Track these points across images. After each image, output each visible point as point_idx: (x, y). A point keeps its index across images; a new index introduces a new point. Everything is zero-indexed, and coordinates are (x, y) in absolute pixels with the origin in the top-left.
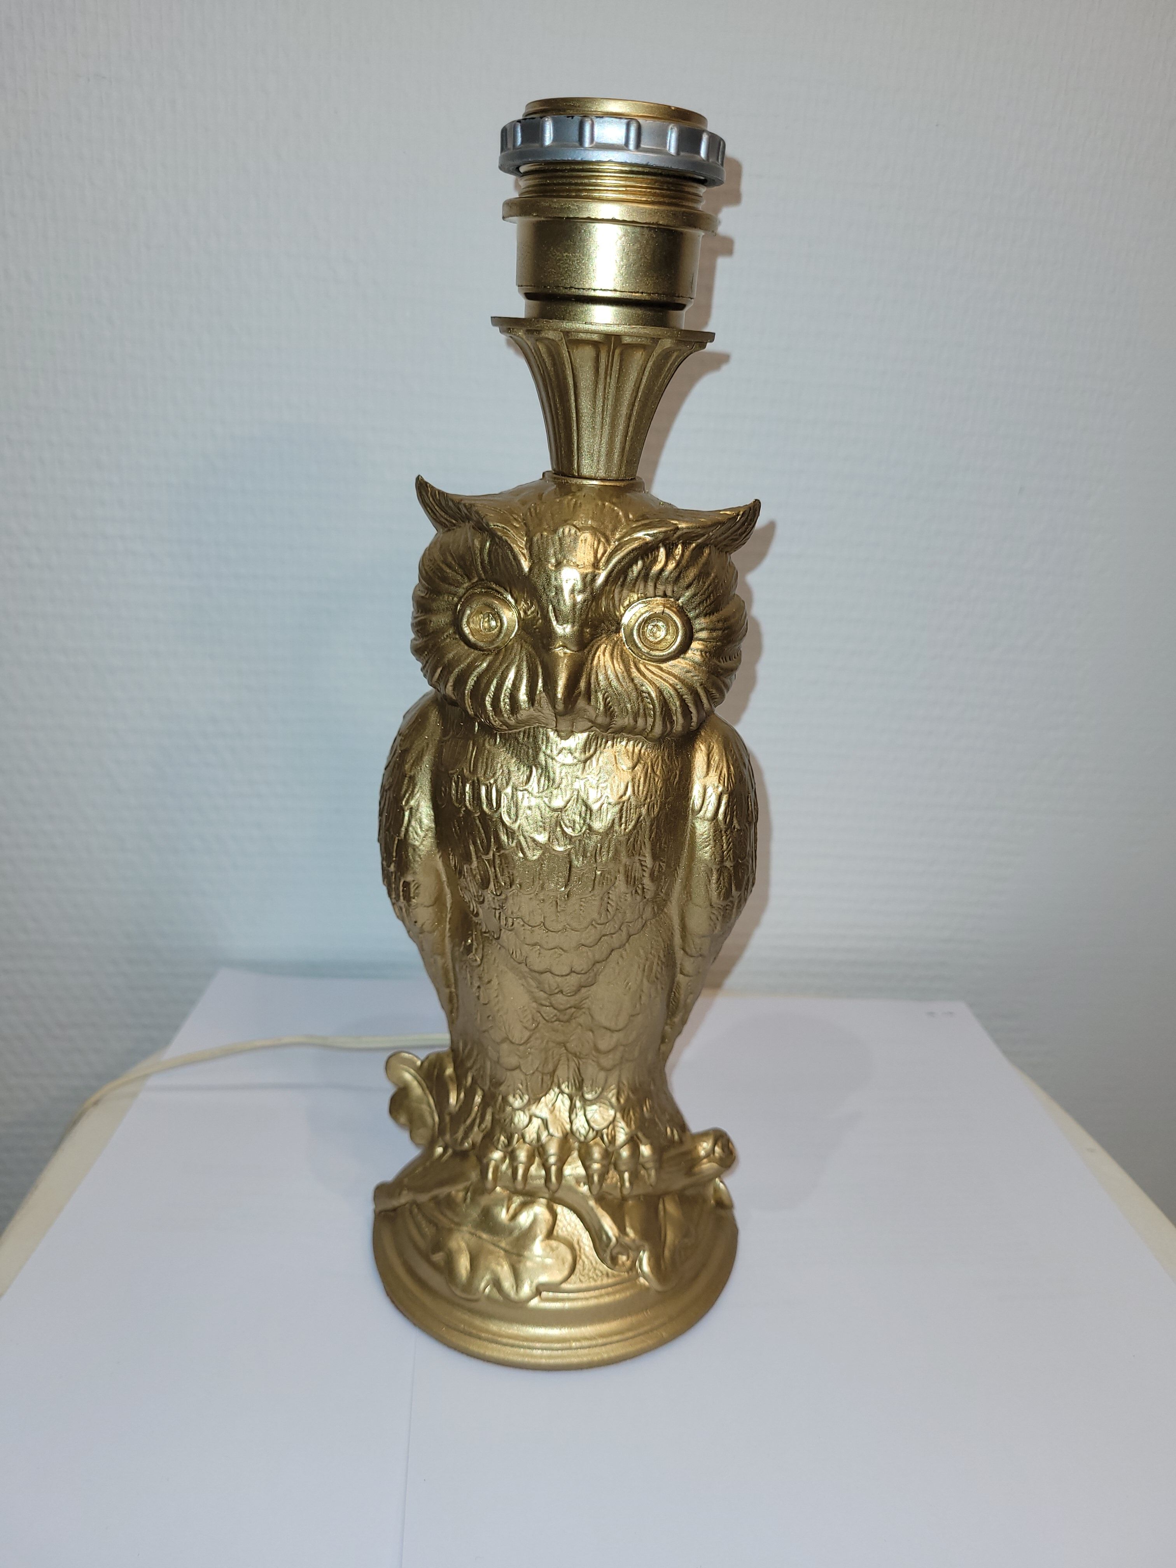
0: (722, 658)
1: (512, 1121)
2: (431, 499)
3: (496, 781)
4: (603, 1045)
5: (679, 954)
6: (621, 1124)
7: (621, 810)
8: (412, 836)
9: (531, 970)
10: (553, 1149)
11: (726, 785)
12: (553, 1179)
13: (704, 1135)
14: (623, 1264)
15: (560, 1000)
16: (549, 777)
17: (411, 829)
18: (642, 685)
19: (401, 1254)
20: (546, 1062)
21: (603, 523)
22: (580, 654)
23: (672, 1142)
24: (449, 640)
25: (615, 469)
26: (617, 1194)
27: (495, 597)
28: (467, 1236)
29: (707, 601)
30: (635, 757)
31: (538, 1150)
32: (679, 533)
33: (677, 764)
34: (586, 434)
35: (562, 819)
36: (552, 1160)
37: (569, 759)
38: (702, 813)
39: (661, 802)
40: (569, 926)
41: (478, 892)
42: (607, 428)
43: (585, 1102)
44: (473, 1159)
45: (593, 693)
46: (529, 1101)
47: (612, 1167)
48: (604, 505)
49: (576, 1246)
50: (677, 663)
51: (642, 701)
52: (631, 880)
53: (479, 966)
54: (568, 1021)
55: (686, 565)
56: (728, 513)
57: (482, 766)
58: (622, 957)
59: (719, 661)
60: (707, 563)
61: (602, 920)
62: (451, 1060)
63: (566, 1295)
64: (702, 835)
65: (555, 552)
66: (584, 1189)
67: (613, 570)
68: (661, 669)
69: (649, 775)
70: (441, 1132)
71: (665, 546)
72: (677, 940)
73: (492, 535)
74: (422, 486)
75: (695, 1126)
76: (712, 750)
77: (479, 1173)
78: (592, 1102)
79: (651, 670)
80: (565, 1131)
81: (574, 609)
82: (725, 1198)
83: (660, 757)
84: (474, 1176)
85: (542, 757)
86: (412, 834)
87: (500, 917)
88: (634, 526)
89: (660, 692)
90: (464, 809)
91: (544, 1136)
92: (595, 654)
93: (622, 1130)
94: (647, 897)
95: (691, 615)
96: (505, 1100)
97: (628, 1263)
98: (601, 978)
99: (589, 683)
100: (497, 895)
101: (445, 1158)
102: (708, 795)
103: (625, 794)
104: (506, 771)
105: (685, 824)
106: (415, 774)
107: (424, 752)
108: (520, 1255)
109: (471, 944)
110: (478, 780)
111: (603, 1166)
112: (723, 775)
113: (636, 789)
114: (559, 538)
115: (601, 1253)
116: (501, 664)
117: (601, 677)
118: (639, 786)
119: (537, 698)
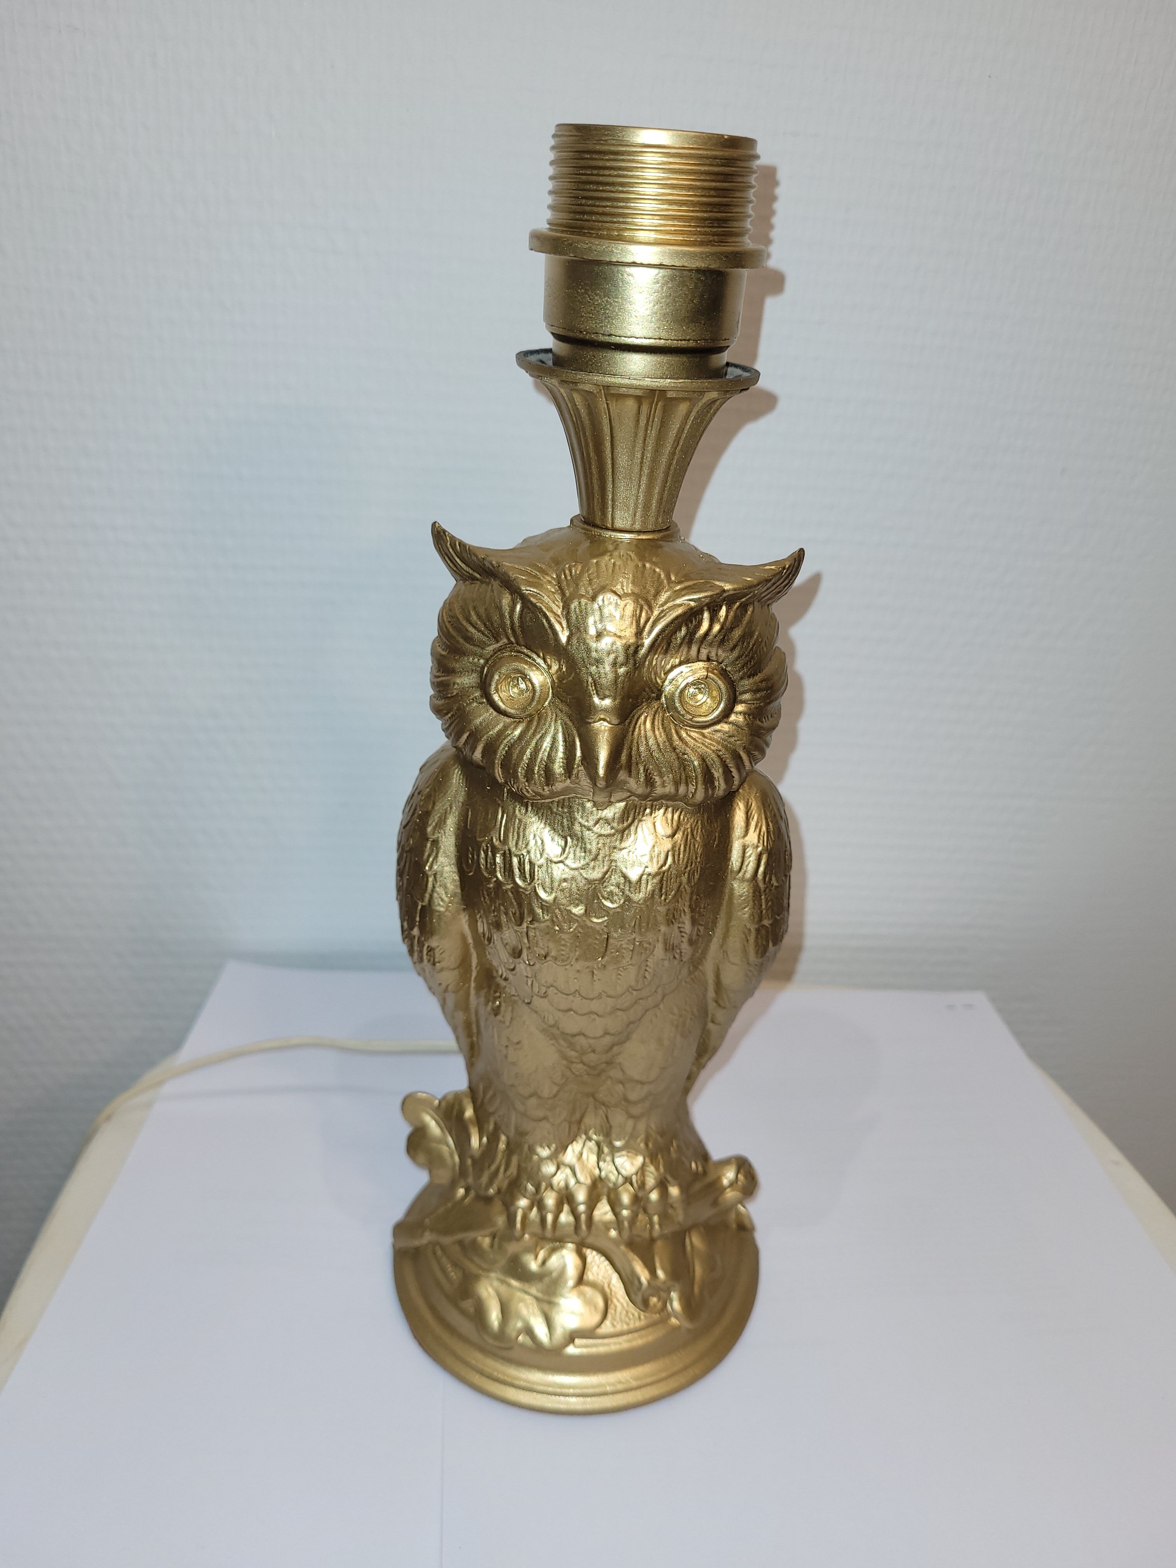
0: (765, 718)
1: (539, 1169)
2: (451, 550)
3: (528, 852)
4: (633, 1096)
5: (712, 1005)
6: (652, 1168)
7: (661, 880)
8: (437, 903)
9: (563, 1033)
10: (581, 1196)
11: (765, 844)
12: (584, 1227)
13: (726, 1162)
14: (655, 1305)
15: (592, 1058)
16: (585, 848)
17: (435, 895)
18: (684, 754)
19: (425, 1296)
20: (573, 1111)
21: (645, 588)
22: (621, 726)
23: (696, 1176)
24: (475, 704)
25: (652, 520)
26: (646, 1235)
27: (526, 663)
28: (496, 1283)
29: (751, 662)
30: (675, 824)
31: (566, 1197)
32: (725, 595)
33: (717, 826)
34: (622, 486)
35: (600, 891)
36: (582, 1208)
37: (607, 830)
38: (741, 874)
39: (701, 868)
40: (605, 993)
41: (508, 960)
42: (644, 479)
43: (614, 1150)
44: (498, 1205)
45: (634, 766)
46: (556, 1149)
47: (641, 1210)
48: (644, 566)
49: (608, 1290)
50: (720, 728)
51: (684, 770)
52: (670, 948)
53: (508, 1027)
54: (599, 1075)
55: (731, 627)
56: (773, 567)
57: (513, 835)
58: (656, 1016)
59: (762, 722)
60: (750, 622)
61: (639, 987)
62: (470, 1100)
63: (600, 1341)
64: (741, 896)
65: (595, 622)
66: (613, 1233)
67: (657, 640)
68: (703, 735)
69: (689, 842)
70: (463, 1172)
71: (709, 609)
72: (711, 994)
73: (524, 599)
74: (439, 536)
75: (716, 1153)
76: (750, 808)
77: (506, 1220)
78: (619, 1149)
79: (691, 736)
80: (593, 1178)
81: (616, 682)
82: (746, 1222)
83: (700, 822)
84: (501, 1221)
85: (577, 827)
86: (437, 901)
87: (532, 984)
88: (678, 588)
89: (703, 759)
90: (495, 879)
91: (572, 1182)
92: (636, 724)
93: (651, 1175)
94: (684, 960)
95: (735, 677)
96: (532, 1150)
97: (660, 1305)
98: (634, 1036)
99: (630, 756)
100: (529, 964)
101: (467, 1201)
102: (747, 855)
103: (665, 863)
104: (539, 842)
105: (723, 886)
106: (438, 838)
107: (448, 815)
108: (551, 1304)
109: (499, 1007)
110: (509, 850)
111: (633, 1211)
112: (762, 834)
113: (676, 857)
114: (600, 607)
115: (633, 1296)
116: (534, 735)
117: (642, 749)
118: (679, 854)
119: (575, 772)
